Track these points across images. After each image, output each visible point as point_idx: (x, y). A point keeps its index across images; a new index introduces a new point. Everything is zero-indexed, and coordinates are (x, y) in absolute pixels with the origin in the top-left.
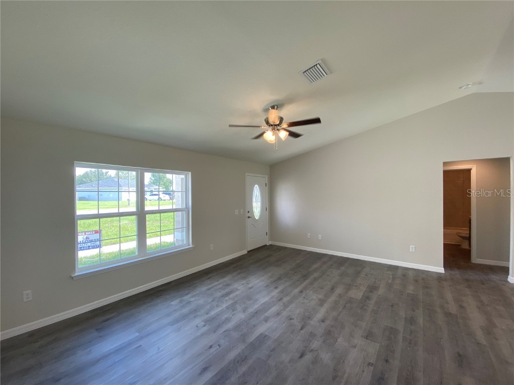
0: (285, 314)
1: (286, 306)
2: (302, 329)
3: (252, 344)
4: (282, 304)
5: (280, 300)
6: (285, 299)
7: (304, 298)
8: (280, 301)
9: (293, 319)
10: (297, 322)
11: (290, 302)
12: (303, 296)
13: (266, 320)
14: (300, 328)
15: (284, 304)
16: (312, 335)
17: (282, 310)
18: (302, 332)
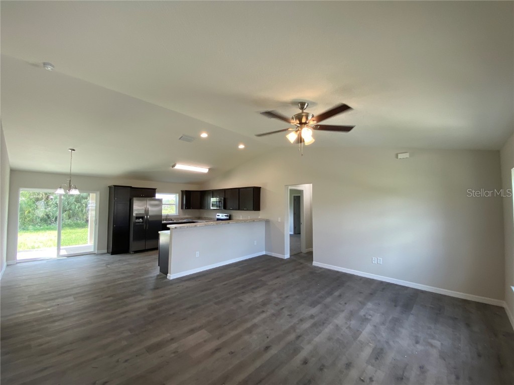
0: (295, 320)
1: (293, 328)
2: (283, 308)
3: (319, 303)
4: (298, 331)
5: (299, 336)
6: (292, 337)
7: (268, 337)
8: (299, 334)
9: (288, 315)
10: (286, 312)
11: (287, 333)
12: (268, 340)
13: (312, 317)
14: (284, 310)
15: (295, 331)
16: (277, 304)
17: (298, 324)
18: (283, 307)
